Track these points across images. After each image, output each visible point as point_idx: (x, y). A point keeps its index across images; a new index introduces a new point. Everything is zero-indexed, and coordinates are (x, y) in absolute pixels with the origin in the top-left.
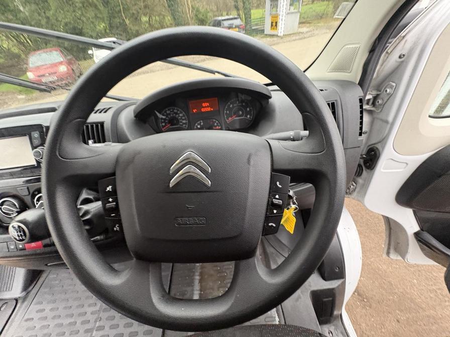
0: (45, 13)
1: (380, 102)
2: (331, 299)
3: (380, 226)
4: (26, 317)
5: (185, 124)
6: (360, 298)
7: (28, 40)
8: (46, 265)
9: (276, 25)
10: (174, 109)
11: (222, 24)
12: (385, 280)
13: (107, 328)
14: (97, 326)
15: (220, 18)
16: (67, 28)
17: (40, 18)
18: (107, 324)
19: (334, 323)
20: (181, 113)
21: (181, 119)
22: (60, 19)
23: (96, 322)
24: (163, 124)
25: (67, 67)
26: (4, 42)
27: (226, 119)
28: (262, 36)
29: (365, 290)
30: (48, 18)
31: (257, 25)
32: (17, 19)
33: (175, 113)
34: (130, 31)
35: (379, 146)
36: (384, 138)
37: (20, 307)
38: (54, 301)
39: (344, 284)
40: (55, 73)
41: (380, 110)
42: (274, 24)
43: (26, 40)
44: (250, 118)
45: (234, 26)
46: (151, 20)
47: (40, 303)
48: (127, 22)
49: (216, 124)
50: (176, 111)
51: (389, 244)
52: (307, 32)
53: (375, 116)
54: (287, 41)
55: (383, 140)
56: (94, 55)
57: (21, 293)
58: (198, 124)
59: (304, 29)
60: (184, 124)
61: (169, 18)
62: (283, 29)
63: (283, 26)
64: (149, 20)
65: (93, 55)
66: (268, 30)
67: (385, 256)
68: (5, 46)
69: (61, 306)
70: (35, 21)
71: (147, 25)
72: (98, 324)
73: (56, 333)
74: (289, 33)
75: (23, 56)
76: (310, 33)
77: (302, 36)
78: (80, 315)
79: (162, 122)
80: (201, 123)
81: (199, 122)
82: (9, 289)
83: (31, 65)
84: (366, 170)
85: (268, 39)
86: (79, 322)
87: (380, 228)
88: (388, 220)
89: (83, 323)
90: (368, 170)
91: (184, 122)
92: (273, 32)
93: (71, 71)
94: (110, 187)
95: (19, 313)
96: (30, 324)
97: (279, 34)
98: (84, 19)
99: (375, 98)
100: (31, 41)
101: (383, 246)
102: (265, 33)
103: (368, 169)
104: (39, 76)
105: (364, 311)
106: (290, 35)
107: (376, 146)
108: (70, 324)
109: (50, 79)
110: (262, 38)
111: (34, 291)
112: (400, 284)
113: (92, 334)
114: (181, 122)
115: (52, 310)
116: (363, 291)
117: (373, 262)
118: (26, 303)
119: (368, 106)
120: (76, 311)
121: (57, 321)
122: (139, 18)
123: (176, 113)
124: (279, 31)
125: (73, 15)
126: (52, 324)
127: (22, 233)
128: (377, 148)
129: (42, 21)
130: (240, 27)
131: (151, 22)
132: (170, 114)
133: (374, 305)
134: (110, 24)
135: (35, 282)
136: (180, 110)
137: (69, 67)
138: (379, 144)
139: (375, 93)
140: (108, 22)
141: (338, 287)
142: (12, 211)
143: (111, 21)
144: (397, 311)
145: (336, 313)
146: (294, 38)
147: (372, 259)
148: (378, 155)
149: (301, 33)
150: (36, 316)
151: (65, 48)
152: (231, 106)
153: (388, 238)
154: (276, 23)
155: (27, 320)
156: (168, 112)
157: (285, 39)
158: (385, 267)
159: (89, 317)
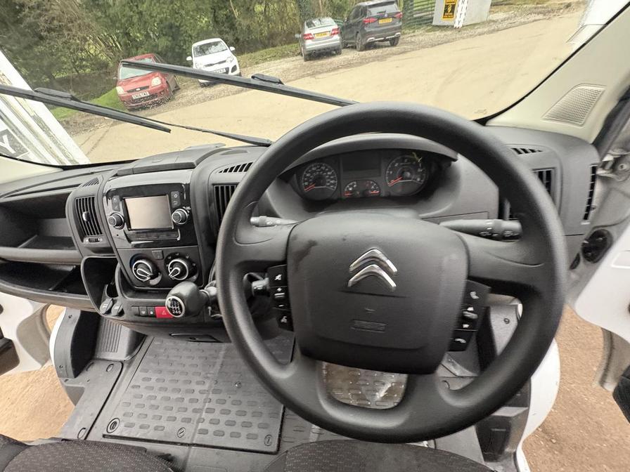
0: (137, 6)
1: (626, 167)
2: (504, 430)
3: (593, 338)
4: (132, 384)
5: (334, 184)
6: (546, 437)
7: (118, 44)
8: (170, 335)
9: (452, 11)
10: (321, 166)
11: (368, 12)
12: (592, 419)
13: (217, 412)
14: (206, 407)
15: (366, 4)
16: (162, 25)
17: (132, 13)
18: (218, 408)
19: (503, 463)
20: (330, 171)
21: (329, 178)
22: (155, 15)
23: (205, 402)
24: (306, 183)
25: (161, 80)
26: (91, 46)
27: (387, 181)
28: (429, 28)
29: (555, 427)
30: (140, 13)
31: (421, 11)
32: (106, 16)
33: (322, 170)
34: (239, 27)
35: (613, 231)
36: (624, 220)
37: (126, 371)
38: (161, 372)
39: (526, 414)
40: (148, 87)
41: (624, 178)
42: (449, 9)
43: (115, 44)
44: (420, 181)
45: (386, 15)
46: (267, 9)
47: (146, 371)
48: (236, 13)
49: (373, 187)
50: (323, 168)
51: (607, 369)
52: (503, 20)
53: (614, 185)
54: (467, 37)
55: (622, 221)
56: (194, 62)
57: (127, 356)
58: (350, 186)
59: (500, 15)
60: (332, 184)
61: (292, 5)
62: (463, 16)
63: (464, 11)
64: (265, 10)
65: (192, 61)
66: (438, 19)
67: (596, 384)
68: (92, 51)
69: (168, 377)
70: (125, 19)
71: (262, 17)
72: (207, 405)
73: (163, 407)
74: (472, 23)
75: (111, 65)
76: (509, 21)
77: (494, 26)
78: (188, 391)
79: (305, 181)
80: (354, 184)
81: (351, 184)
82: (115, 350)
83: (120, 78)
84: (584, 262)
85: (438, 33)
86: (186, 400)
87: (593, 341)
88: (610, 337)
89: (192, 401)
90: (588, 263)
91: (332, 182)
92: (447, 22)
93: (166, 84)
94: (280, 276)
95: (126, 378)
96: (136, 391)
97: (456, 25)
98: (183, 12)
99: (617, 161)
100: (121, 45)
101: (595, 369)
102: (434, 24)
103: (589, 261)
104: (129, 92)
105: (549, 455)
106: (475, 25)
107: (606, 229)
108: (178, 400)
109: (142, 95)
110: (427, 31)
111: (139, 356)
112: (616, 429)
113: (201, 415)
114: (329, 182)
115: (158, 380)
116: (553, 429)
117: (573, 389)
118: (131, 369)
119: (604, 172)
120: (184, 387)
121: (164, 394)
122: (251, 8)
123: (324, 171)
124: (457, 21)
125: (170, 8)
126: (160, 395)
127: (178, 307)
128: (608, 233)
129: (134, 18)
130: (395, 16)
131: (267, 13)
132: (315, 171)
133: (567, 450)
134: (215, 17)
135: (139, 347)
136: (329, 167)
137: (163, 79)
138: (614, 228)
139: (618, 153)
140: (212, 16)
141: (516, 416)
142: (146, 275)
143: (216, 14)
144: (605, 466)
145: (508, 450)
146: (480, 30)
147: (573, 386)
148: (609, 242)
149: (493, 21)
150: (143, 385)
151: (158, 53)
152: (396, 165)
153: (605, 361)
154: (453, 7)
155: (133, 387)
156: (314, 169)
157: (465, 33)
158: (593, 400)
159: (196, 395)
